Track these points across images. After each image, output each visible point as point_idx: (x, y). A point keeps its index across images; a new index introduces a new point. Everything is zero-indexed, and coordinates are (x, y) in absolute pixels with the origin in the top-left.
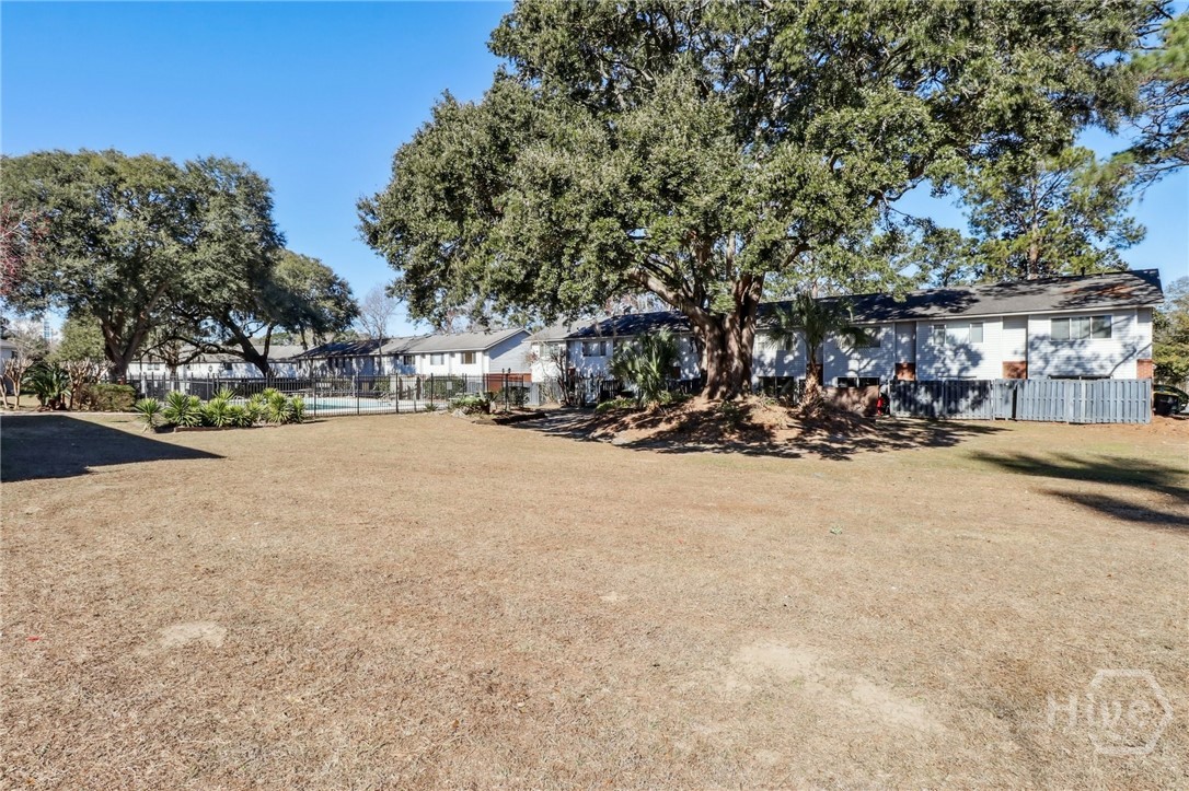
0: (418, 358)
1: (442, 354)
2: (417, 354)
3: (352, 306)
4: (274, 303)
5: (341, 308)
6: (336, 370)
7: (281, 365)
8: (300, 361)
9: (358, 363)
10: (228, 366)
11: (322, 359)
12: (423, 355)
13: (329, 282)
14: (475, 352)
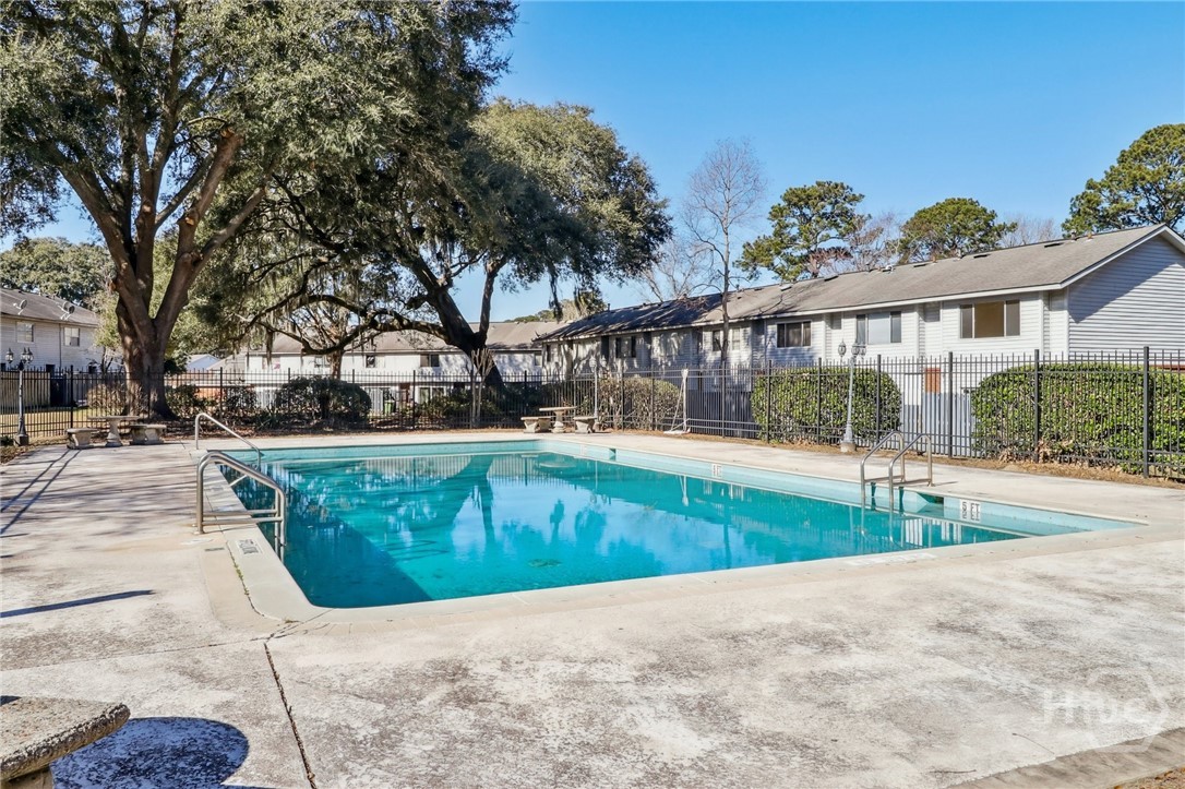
0: (818, 328)
1: (895, 312)
2: (818, 318)
3: (655, 219)
4: (485, 180)
5: (634, 217)
6: (618, 363)
7: (519, 357)
8: (548, 348)
9: (666, 346)
10: (432, 359)
11: (591, 340)
12: (834, 319)
13: (608, 161)
14: (1014, 300)
